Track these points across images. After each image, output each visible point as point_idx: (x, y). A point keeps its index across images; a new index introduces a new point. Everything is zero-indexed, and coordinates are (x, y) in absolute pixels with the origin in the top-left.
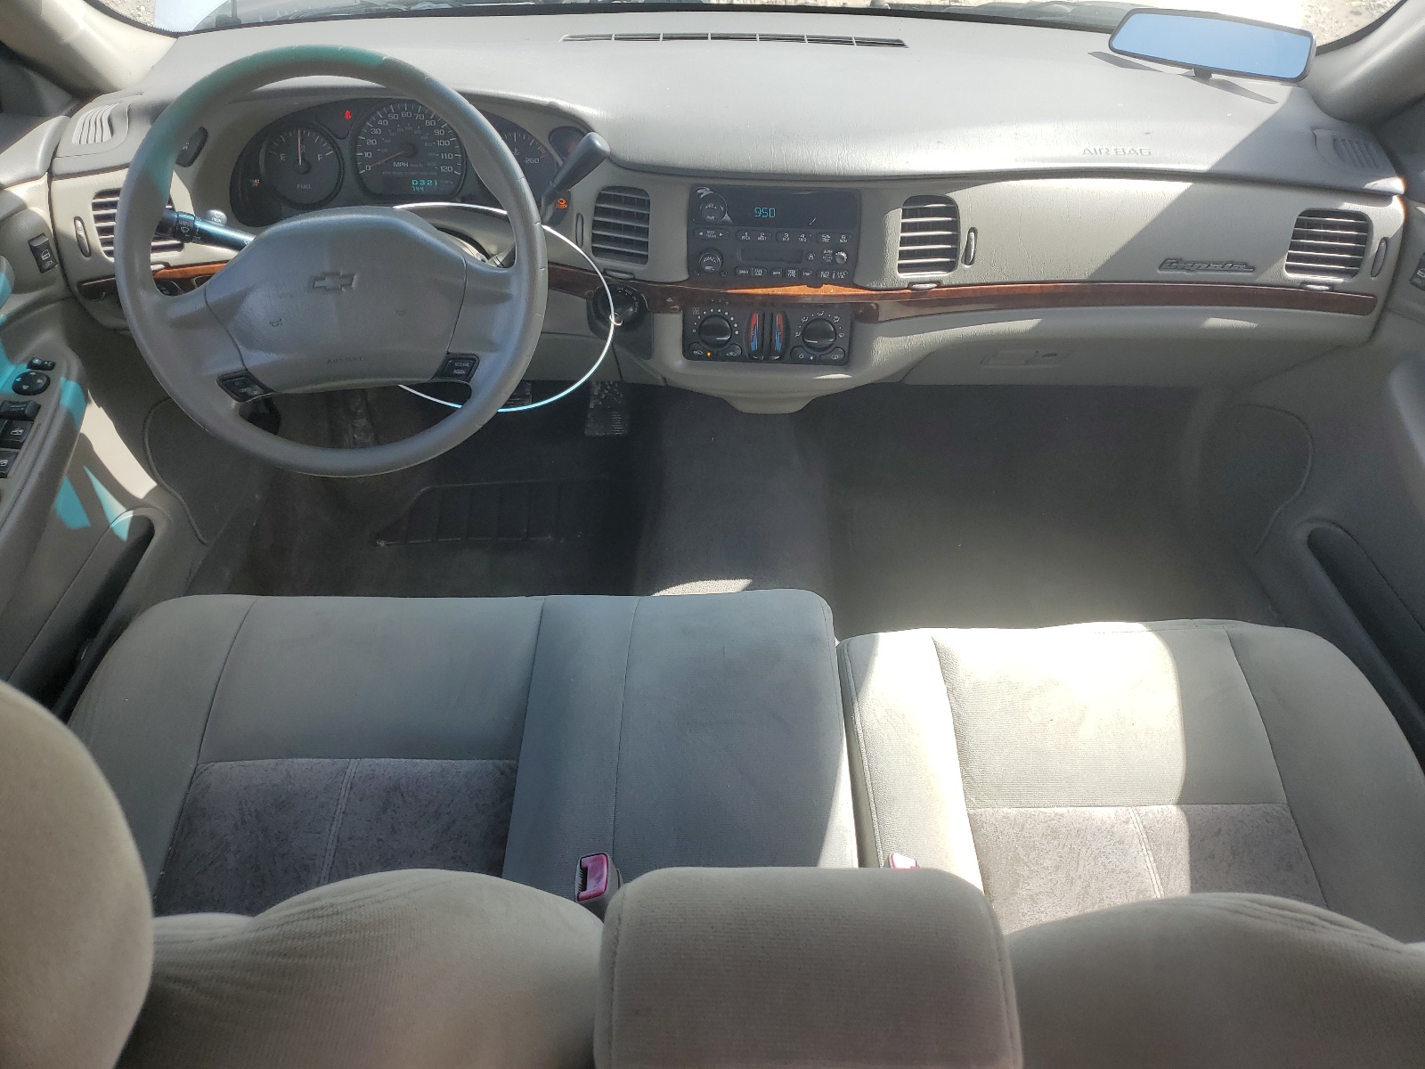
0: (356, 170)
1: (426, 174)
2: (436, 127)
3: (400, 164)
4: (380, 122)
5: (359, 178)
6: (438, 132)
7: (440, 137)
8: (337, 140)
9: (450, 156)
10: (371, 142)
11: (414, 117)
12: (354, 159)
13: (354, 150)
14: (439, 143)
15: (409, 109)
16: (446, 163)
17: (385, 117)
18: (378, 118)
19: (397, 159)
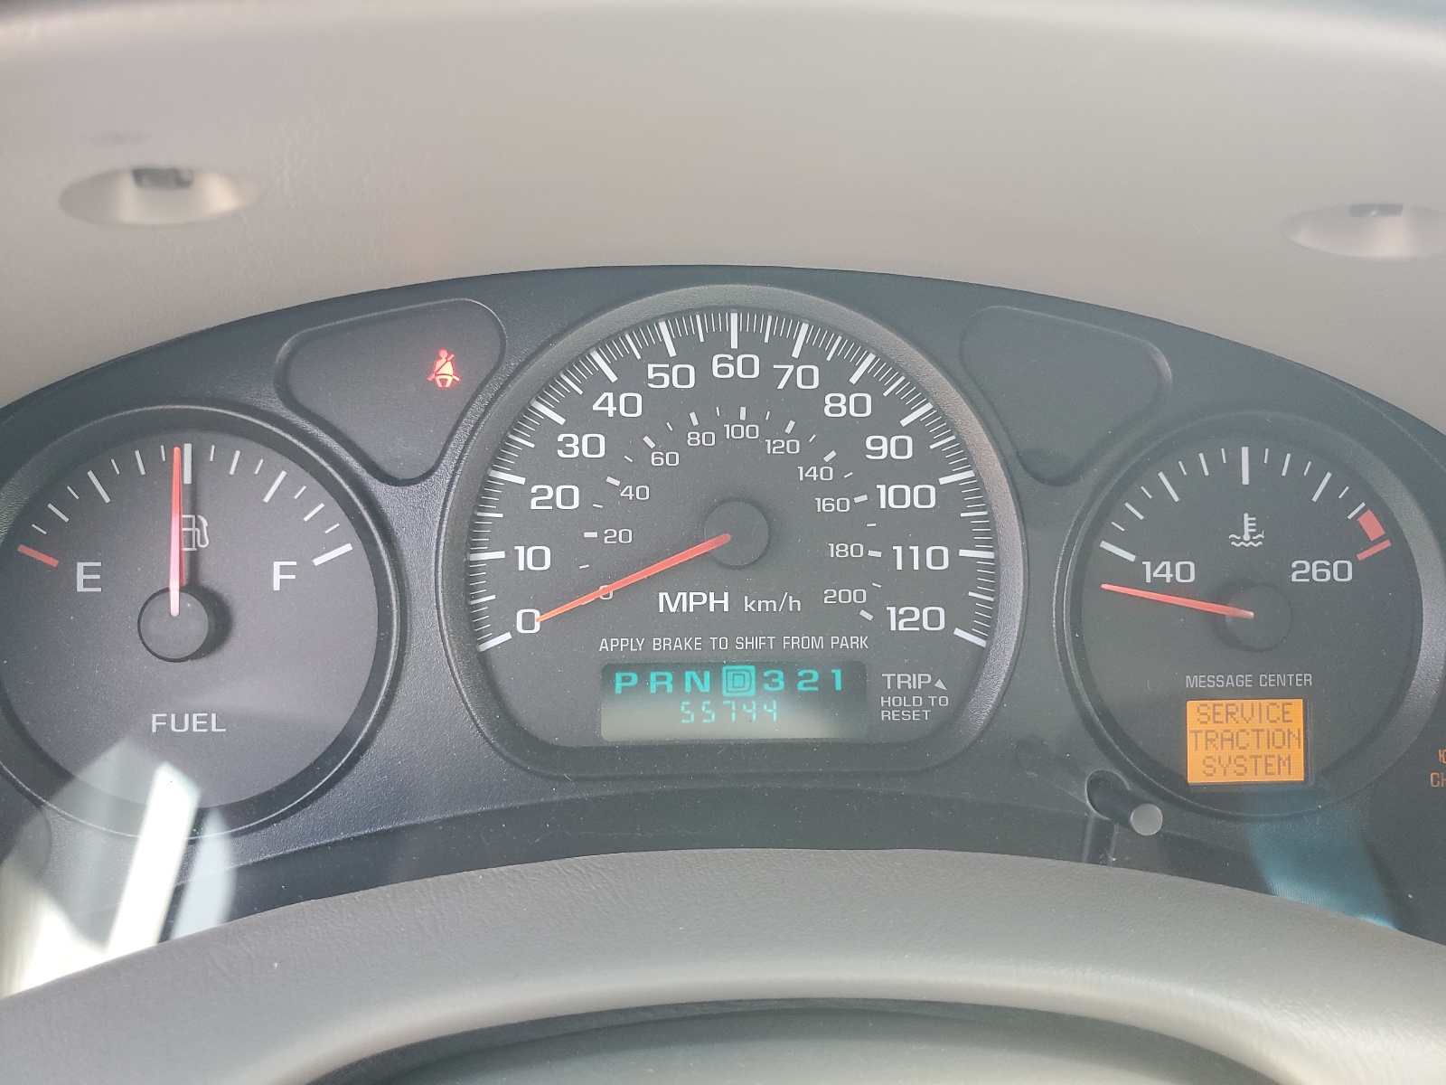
0: (468, 625)
1: (816, 643)
2: (872, 426)
3: (687, 601)
4: (606, 404)
5: (482, 670)
6: (887, 448)
7: (892, 471)
8: (379, 489)
9: (932, 558)
10: (553, 496)
11: (770, 376)
12: (463, 580)
13: (467, 534)
14: (886, 496)
15: (750, 341)
16: (917, 588)
17: (631, 375)
18: (597, 384)
19: (676, 580)
